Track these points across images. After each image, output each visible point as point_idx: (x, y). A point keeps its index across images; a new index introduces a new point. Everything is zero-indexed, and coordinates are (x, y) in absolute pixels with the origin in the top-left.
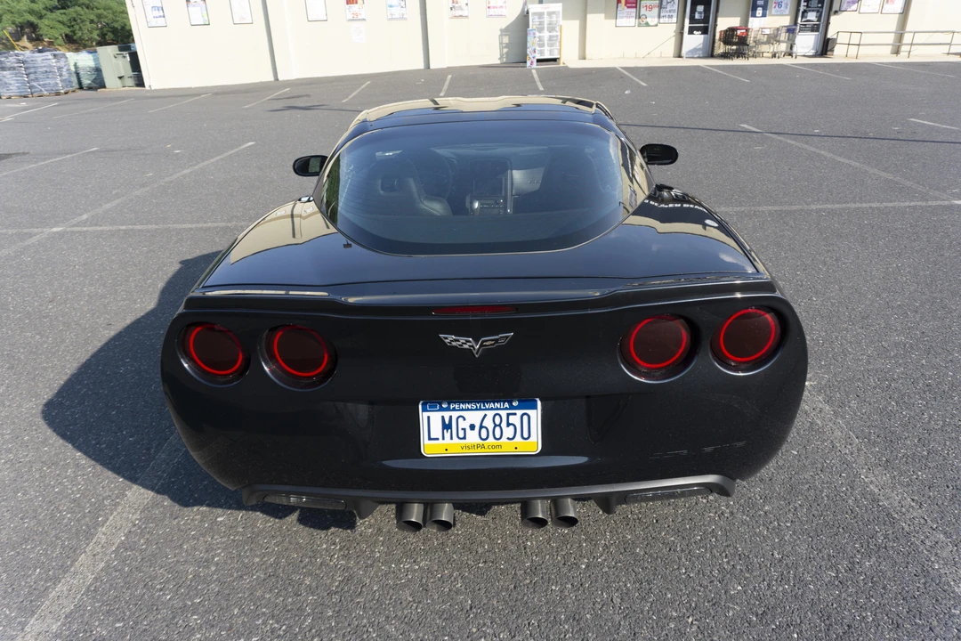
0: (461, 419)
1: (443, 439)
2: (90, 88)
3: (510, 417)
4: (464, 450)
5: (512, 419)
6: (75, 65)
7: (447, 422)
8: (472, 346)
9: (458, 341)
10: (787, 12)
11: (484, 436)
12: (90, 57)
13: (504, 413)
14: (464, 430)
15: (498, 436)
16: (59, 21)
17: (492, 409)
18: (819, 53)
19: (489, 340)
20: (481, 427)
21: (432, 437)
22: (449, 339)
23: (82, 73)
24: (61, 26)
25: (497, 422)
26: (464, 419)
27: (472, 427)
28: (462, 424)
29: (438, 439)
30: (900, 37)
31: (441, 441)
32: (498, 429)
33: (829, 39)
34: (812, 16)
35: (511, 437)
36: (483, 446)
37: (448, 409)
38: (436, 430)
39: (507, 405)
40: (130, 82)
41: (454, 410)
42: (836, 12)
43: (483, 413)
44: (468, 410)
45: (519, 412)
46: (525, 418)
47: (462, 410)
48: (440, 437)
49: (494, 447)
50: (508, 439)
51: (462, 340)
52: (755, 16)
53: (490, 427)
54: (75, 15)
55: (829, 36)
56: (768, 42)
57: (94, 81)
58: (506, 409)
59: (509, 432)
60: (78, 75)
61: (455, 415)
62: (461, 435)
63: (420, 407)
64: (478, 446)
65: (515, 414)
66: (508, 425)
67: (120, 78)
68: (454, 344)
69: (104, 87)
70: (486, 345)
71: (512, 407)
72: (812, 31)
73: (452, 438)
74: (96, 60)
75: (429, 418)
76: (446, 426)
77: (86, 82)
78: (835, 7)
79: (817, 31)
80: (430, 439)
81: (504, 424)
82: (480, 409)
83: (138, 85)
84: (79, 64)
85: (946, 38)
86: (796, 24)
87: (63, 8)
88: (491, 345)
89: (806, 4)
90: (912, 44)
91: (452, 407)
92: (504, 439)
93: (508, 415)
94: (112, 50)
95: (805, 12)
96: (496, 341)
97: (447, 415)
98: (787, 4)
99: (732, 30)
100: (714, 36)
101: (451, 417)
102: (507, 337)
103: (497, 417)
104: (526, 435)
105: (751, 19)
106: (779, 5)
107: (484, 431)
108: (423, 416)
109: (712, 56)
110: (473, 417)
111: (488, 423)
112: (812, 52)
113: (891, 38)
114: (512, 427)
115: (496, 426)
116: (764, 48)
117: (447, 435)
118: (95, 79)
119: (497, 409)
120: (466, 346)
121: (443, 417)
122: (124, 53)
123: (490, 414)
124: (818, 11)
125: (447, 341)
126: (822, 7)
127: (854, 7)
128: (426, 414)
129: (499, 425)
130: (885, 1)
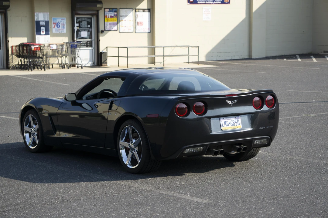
4: (229, 129)
8: (231, 103)
9: (229, 102)
10: (65, 31)
11: (232, 125)
13: (234, 120)
15: (234, 125)
18: (96, 64)
20: (231, 123)
27: (229, 123)
28: (228, 123)
29: (224, 126)
30: (152, 51)
33: (101, 53)
34: (84, 34)
35: (236, 125)
39: (234, 118)
42: (102, 32)
44: (228, 119)
45: (237, 119)
49: (234, 127)
52: (40, 34)
53: (233, 123)
55: (101, 51)
56: (53, 56)
61: (226, 121)
63: (220, 119)
64: (231, 128)
66: (235, 122)
70: (233, 103)
72: (87, 46)
73: (226, 126)
76: (225, 123)
78: (101, 28)
79: (91, 46)
82: (230, 119)
85: (185, 51)
86: (73, 41)
89: (78, 25)
90: (164, 56)
91: (225, 119)
93: (235, 120)
95: (78, 31)
96: (235, 102)
97: (225, 121)
98: (63, 25)
99: (22, 45)
100: (7, 50)
104: (239, 124)
105: (37, 37)
106: (58, 25)
108: (221, 121)
109: (7, 68)
111: (232, 122)
112: (90, 64)
113: (145, 52)
116: (52, 60)
123: (232, 120)
124: (88, 31)
125: (227, 102)
126: (91, 27)
127: (115, 28)
130: (136, 23)
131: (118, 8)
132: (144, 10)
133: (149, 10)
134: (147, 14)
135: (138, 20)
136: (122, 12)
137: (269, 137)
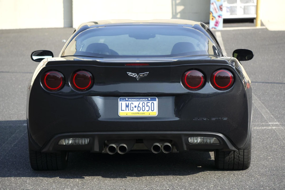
0: (132, 104)
3: (148, 103)
4: (133, 115)
8: (137, 76)
9: (132, 74)
11: (139, 109)
13: (146, 102)
15: (144, 110)
17: (142, 101)
19: (141, 75)
20: (138, 107)
21: (122, 110)
27: (135, 107)
28: (132, 106)
29: (124, 110)
36: (139, 113)
37: (128, 101)
38: (124, 107)
41: (130, 101)
43: (139, 102)
44: (134, 101)
45: (151, 102)
46: (152, 104)
47: (132, 101)
49: (142, 114)
50: (147, 111)
51: (134, 74)
58: (147, 101)
59: (147, 108)
61: (130, 102)
62: (132, 109)
63: (119, 100)
64: (137, 113)
65: (149, 102)
66: (147, 106)
68: (131, 75)
70: (140, 76)
73: (129, 110)
76: (127, 106)
82: (138, 101)
92: (146, 111)
93: (147, 103)
96: (144, 74)
102: (147, 73)
103: (144, 104)
104: (153, 110)
108: (120, 103)
110: (136, 103)
111: (141, 105)
115: (143, 106)
117: (127, 109)
119: (144, 101)
120: (134, 76)
121: (126, 103)
123: (141, 102)
125: (129, 74)
128: (121, 102)
129: (144, 106)
137: (221, 135)
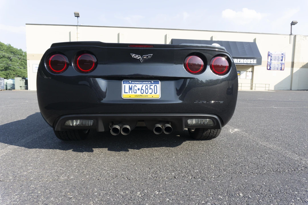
0: (135, 87)
1: (129, 93)
2: (9, 90)
3: (151, 86)
4: (136, 97)
5: (152, 87)
6: (6, 83)
7: (131, 87)
8: (140, 58)
9: (136, 56)
11: (142, 92)
12: (12, 80)
13: (149, 85)
14: (136, 90)
15: (147, 92)
16: (3, 74)
17: (145, 84)
19: (145, 56)
20: (142, 89)
21: (126, 92)
22: (133, 55)
23: (8, 85)
24: (4, 75)
25: (147, 88)
26: (136, 87)
29: (127, 93)
30: (252, 85)
31: (128, 93)
32: (147, 90)
35: (151, 93)
36: (142, 96)
37: (131, 83)
38: (127, 90)
39: (150, 83)
40: (24, 88)
41: (133, 84)
43: (142, 85)
44: (138, 84)
45: (154, 85)
46: (155, 87)
47: (136, 84)
48: (128, 92)
49: (146, 96)
50: (150, 93)
53: (144, 90)
54: (9, 72)
57: (11, 88)
58: (150, 84)
59: (150, 91)
60: (6, 86)
62: (135, 92)
63: (122, 82)
64: (140, 96)
65: (152, 85)
66: (150, 89)
67: (20, 87)
68: (135, 57)
69: (15, 89)
70: (144, 58)
71: (151, 83)
73: (132, 93)
74: (14, 82)
75: (125, 86)
76: (130, 89)
77: (8, 88)
80: (125, 93)
81: (149, 89)
82: (141, 84)
83: (26, 89)
84: (8, 83)
85: (264, 86)
87: (5, 70)
88: (146, 58)
90: (255, 87)
91: (132, 83)
92: (149, 93)
93: (150, 86)
94: (20, 78)
96: (147, 56)
97: (131, 85)
101: (132, 86)
102: (151, 55)
103: (147, 86)
104: (156, 92)
107: (142, 91)
108: (123, 85)
110: (139, 86)
111: (144, 88)
113: (250, 85)
114: (151, 90)
115: (146, 89)
117: (131, 92)
118: (12, 87)
119: (147, 84)
120: (138, 58)
121: (129, 86)
122: (23, 80)
123: (145, 85)
125: (133, 56)
128: (124, 85)
129: (147, 89)
130: (246, 76)
131: (240, 70)
132: (250, 72)
133: (252, 72)
134: (251, 73)
135: (247, 75)
136: (242, 72)
137: (215, 117)
